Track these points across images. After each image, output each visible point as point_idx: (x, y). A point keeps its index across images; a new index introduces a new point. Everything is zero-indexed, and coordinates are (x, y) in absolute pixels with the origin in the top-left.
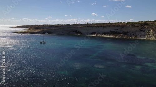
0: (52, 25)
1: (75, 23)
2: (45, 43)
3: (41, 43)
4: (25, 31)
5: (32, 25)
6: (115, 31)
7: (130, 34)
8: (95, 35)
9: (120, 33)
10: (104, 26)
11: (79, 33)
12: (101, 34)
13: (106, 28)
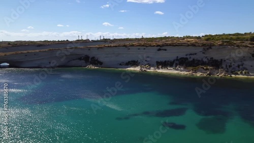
1: (80, 39)
6: (188, 57)
8: (138, 69)
9: (204, 63)
10: (158, 45)
11: (95, 62)
12: (153, 66)
13: (166, 50)
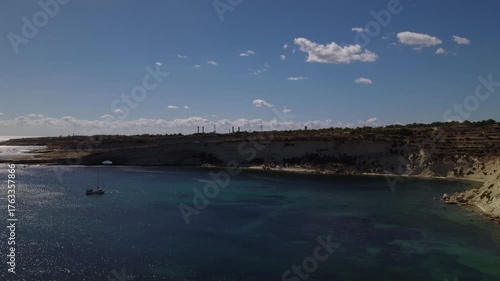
0: (125, 137)
1: (201, 132)
2: (101, 193)
3: (89, 193)
4: (35, 157)
5: (58, 136)
6: (319, 153)
7: (364, 163)
8: (260, 168)
9: (335, 160)
10: (286, 140)
11: (213, 160)
12: (279, 164)
13: (293, 145)
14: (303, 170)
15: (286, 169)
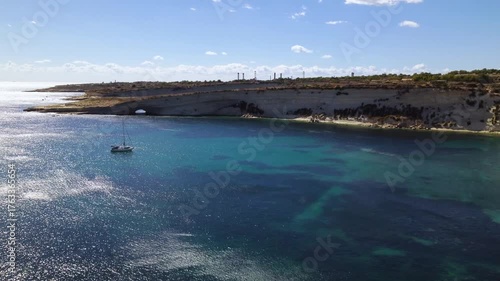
1: (241, 78)
2: (127, 151)
3: (115, 150)
6: (377, 103)
7: (433, 116)
8: (308, 119)
9: (397, 112)
10: (338, 88)
11: (254, 110)
12: (329, 116)
13: (347, 94)
14: (357, 123)
15: (338, 122)
